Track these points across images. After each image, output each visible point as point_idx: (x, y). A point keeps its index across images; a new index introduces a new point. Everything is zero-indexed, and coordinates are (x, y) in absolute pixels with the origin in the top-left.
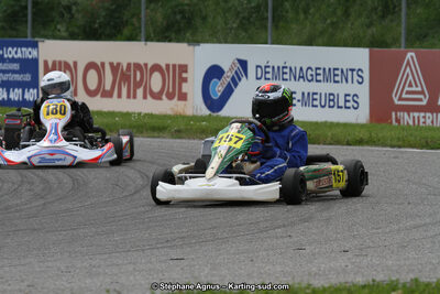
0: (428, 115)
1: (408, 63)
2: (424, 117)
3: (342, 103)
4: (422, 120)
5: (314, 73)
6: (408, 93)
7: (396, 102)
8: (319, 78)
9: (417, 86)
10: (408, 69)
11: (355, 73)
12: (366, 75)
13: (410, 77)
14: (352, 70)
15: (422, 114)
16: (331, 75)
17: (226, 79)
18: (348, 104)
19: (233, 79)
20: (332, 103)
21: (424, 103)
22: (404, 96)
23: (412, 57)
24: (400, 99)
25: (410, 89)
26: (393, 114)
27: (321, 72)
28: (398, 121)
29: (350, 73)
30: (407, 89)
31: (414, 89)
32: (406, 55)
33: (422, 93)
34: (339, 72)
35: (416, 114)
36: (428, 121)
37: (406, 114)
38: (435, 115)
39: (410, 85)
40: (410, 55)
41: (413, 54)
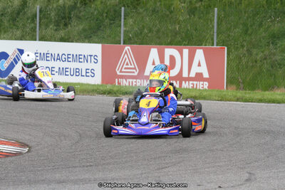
0: (138, 81)
1: (126, 52)
2: (136, 82)
3: (84, 74)
4: (134, 84)
5: (66, 57)
6: (125, 68)
7: (118, 73)
8: (69, 60)
9: (131, 65)
10: (126, 56)
11: (92, 57)
12: (100, 59)
13: (127, 60)
14: (91, 56)
15: (135, 80)
16: (77, 58)
17: (10, 59)
18: (88, 74)
19: (14, 59)
20: (78, 74)
21: (136, 74)
22: (123, 70)
24: (121, 72)
25: (127, 67)
26: (117, 80)
27: (71, 56)
28: (119, 83)
29: (89, 57)
30: (125, 66)
31: (129, 66)
32: (124, 48)
33: (135, 68)
34: (82, 57)
35: (131, 80)
36: (138, 84)
37: (124, 80)
38: (142, 81)
39: (127, 64)
40: (127, 48)
41: (129, 47)
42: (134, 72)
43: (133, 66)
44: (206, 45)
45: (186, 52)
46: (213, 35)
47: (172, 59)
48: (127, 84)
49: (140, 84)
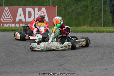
0: (13, 24)
1: (6, 10)
2: (12, 25)
4: (11, 26)
6: (6, 18)
7: (2, 21)
9: (9, 16)
10: (6, 12)
13: (7, 14)
21: (11, 21)
22: (5, 19)
23: (7, 9)
24: (4, 20)
25: (7, 17)
26: (2, 24)
28: (3, 26)
30: (6, 17)
31: (8, 17)
32: (5, 8)
33: (11, 18)
35: (9, 24)
36: (13, 26)
37: (5, 24)
38: (15, 24)
39: (7, 16)
40: (6, 8)
41: (7, 8)
42: (10, 20)
43: (10, 17)
44: (46, 5)
47: (30, 13)
48: (7, 26)
49: (14, 26)
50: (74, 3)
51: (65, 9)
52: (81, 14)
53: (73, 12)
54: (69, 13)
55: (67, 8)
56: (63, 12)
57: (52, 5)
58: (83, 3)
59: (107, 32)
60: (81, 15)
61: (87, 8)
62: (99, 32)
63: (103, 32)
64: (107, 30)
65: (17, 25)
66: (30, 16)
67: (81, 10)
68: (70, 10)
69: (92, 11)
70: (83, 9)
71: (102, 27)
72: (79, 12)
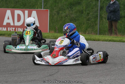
38: (2, 28)
44: (37, 8)
45: (26, 12)
46: (42, 3)
47: (19, 16)
49: (1, 30)
50: (68, 8)
51: (58, 13)
52: (75, 19)
53: (67, 17)
54: (62, 18)
55: (61, 12)
56: (56, 17)
57: (44, 9)
58: (78, 8)
59: (103, 41)
60: (75, 21)
61: (82, 13)
62: (94, 40)
63: (99, 40)
64: (103, 38)
65: (5, 29)
66: (19, 20)
67: (75, 16)
68: (64, 15)
69: (87, 17)
70: (78, 14)
71: (98, 35)
72: (73, 17)
